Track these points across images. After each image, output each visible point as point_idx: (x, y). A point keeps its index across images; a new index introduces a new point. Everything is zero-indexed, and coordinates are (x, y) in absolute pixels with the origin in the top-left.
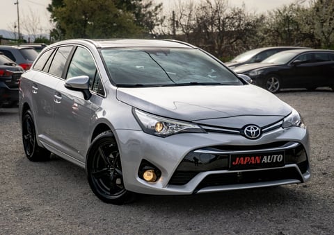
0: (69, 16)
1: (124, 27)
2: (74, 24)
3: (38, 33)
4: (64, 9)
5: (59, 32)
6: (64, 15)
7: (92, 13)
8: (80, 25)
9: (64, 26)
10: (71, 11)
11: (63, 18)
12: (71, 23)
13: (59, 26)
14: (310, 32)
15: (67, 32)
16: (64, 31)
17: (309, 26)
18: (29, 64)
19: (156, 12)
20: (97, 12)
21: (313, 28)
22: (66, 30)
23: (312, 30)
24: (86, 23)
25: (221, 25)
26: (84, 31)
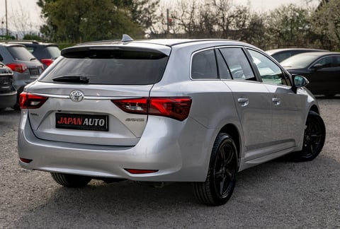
0: (61, 11)
1: (121, 24)
2: (66, 20)
3: (28, 30)
4: (56, 3)
5: (50, 28)
6: (56, 11)
7: (87, 8)
8: (73, 21)
9: (56, 22)
10: (63, 6)
11: (55, 13)
12: (64, 18)
13: (50, 22)
14: (322, 33)
15: (59, 28)
16: (55, 27)
17: (322, 27)
18: (18, 64)
19: (153, 9)
20: (92, 8)
21: (325, 29)
22: (58, 26)
23: (324, 31)
24: (79, 20)
25: (225, 24)
26: (78, 28)
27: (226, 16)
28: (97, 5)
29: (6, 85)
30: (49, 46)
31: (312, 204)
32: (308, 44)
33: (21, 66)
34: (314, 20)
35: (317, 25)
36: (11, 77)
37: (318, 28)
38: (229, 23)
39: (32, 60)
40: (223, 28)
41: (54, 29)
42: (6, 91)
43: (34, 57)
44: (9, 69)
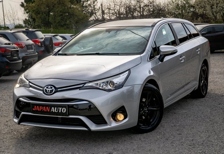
0: (37, 9)
1: (75, 15)
2: (41, 15)
3: (17, 23)
4: (33, 4)
5: (31, 20)
6: (34, 9)
7: (53, 6)
8: (45, 15)
9: (34, 16)
10: (38, 5)
11: (33, 11)
12: (39, 14)
13: (31, 16)
14: (203, 13)
15: (37, 20)
16: (34, 20)
17: (203, 9)
18: (20, 43)
19: (94, 5)
20: (56, 6)
21: (205, 10)
22: (36, 19)
23: (204, 12)
24: (49, 14)
25: (141, 11)
26: (48, 19)
27: (142, 6)
28: (59, 4)
29: (16, 56)
30: (36, 31)
31: (216, 111)
32: (195, 20)
33: (22, 44)
34: (198, 5)
35: (199, 8)
36: (18, 51)
37: (201, 10)
38: (143, 10)
39: (27, 40)
40: (140, 13)
41: (33, 21)
42: (16, 60)
43: (28, 38)
44: (16, 46)
